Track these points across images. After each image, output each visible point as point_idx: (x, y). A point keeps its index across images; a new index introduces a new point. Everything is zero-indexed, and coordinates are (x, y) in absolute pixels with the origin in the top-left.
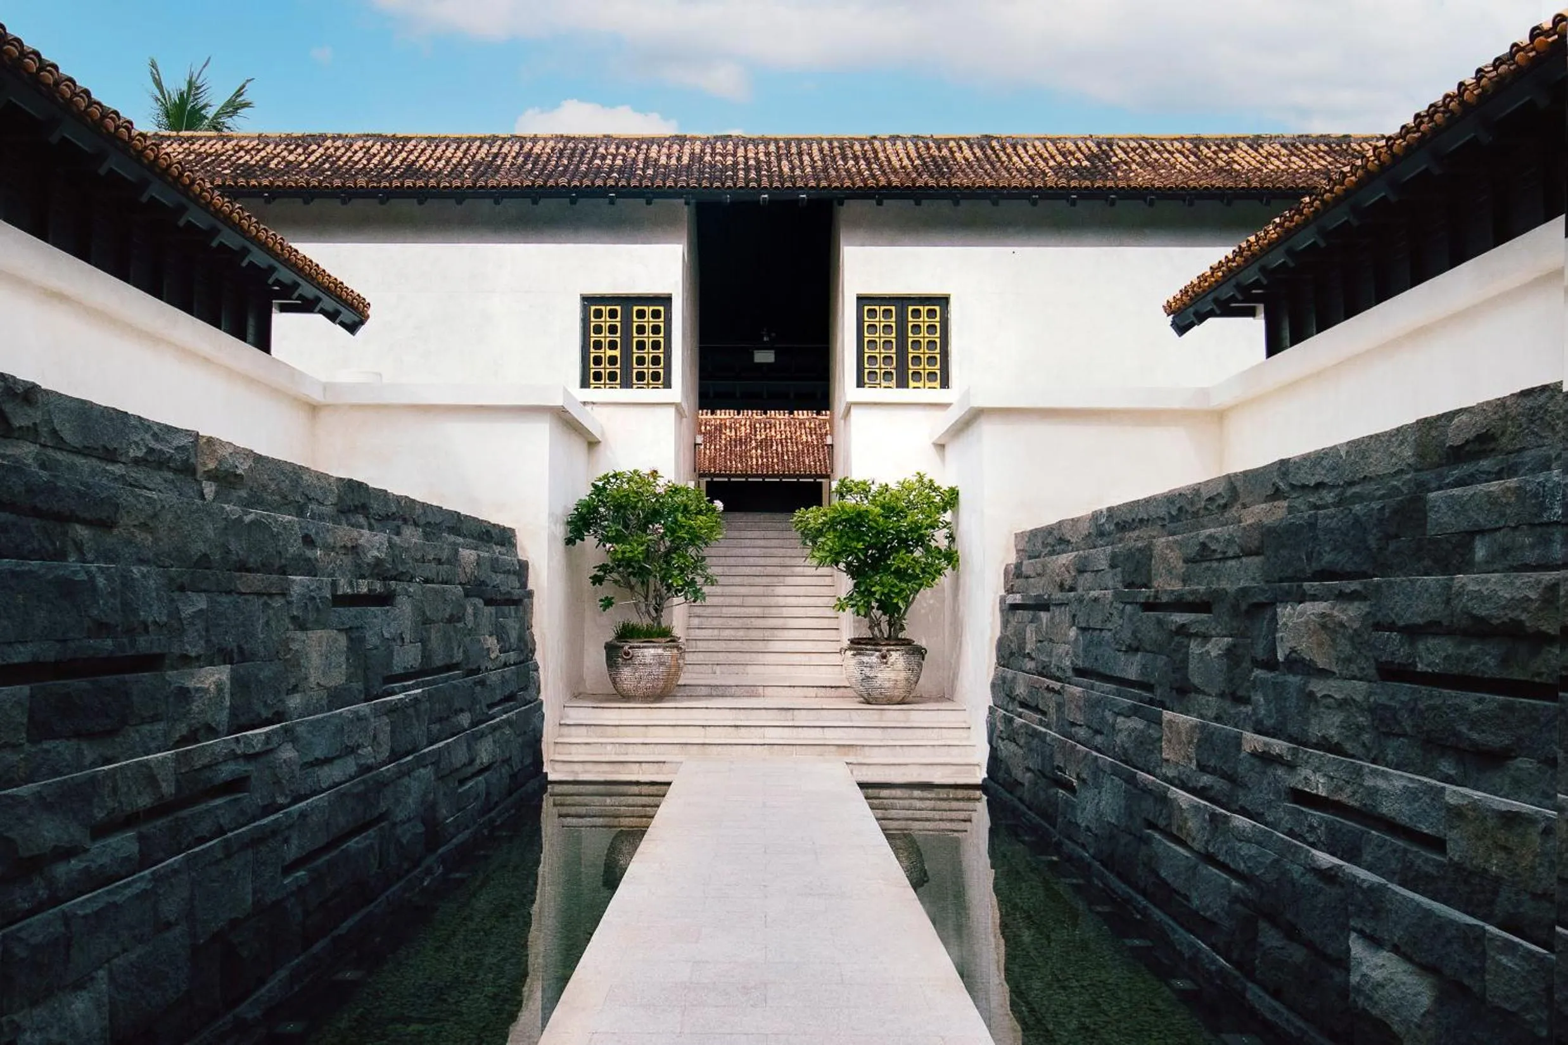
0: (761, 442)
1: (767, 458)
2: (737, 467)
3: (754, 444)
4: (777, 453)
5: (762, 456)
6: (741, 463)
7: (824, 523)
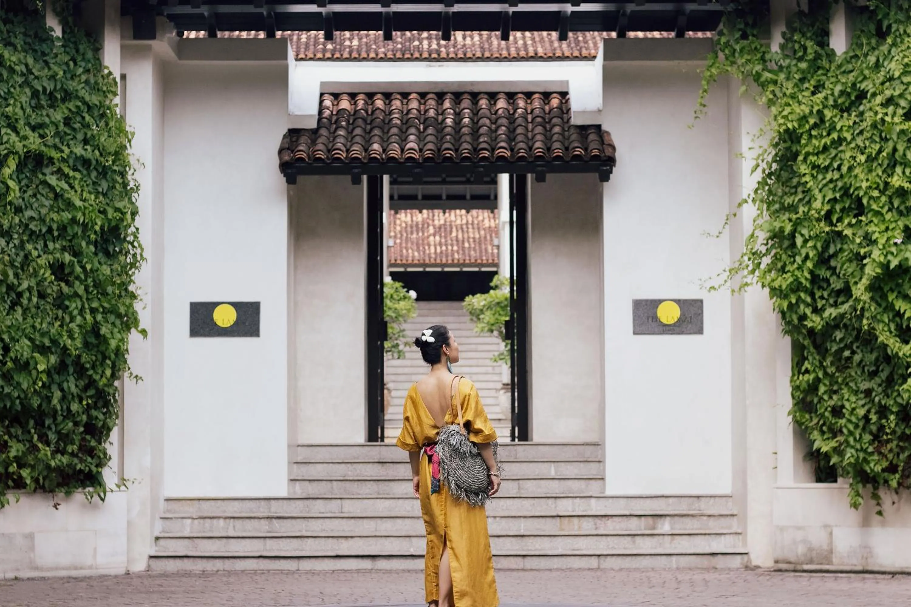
0: (440, 228)
1: (446, 245)
2: (413, 257)
3: (431, 230)
4: (457, 240)
5: (440, 244)
6: (418, 251)
7: (484, 306)
